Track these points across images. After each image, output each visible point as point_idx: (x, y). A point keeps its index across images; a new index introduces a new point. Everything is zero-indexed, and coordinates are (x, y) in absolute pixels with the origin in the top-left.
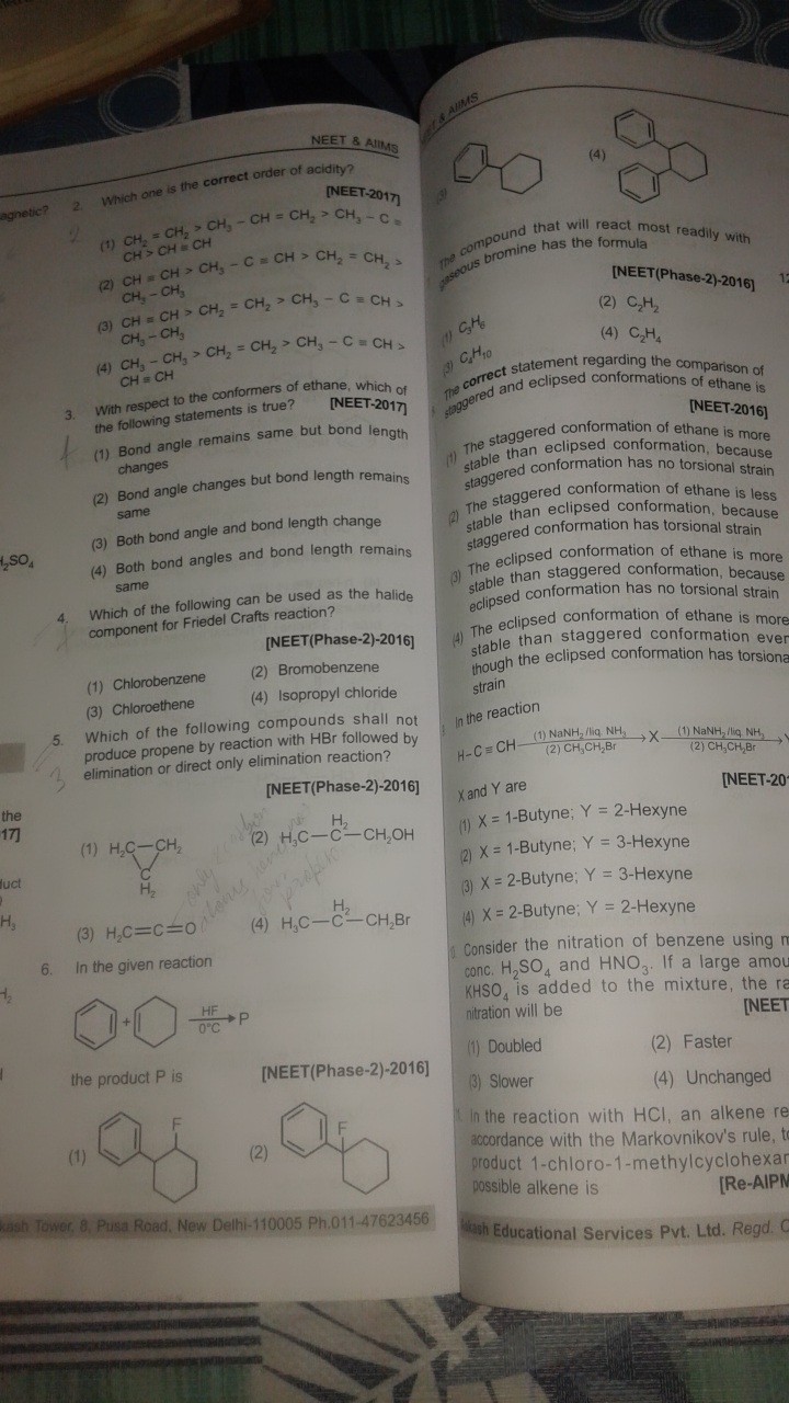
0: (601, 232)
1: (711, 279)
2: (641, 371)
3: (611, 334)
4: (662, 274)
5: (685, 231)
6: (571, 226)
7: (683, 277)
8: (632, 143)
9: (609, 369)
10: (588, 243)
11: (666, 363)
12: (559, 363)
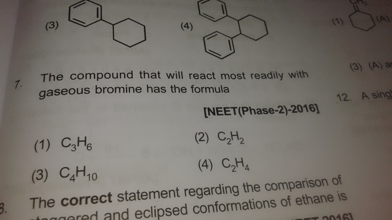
0: (193, 81)
1: (282, 110)
2: (236, 200)
3: (207, 166)
4: (244, 111)
5: (257, 76)
6: (170, 76)
7: (260, 111)
8: (211, 18)
9: (208, 200)
10: (183, 90)
11: (256, 188)
12: (163, 194)
